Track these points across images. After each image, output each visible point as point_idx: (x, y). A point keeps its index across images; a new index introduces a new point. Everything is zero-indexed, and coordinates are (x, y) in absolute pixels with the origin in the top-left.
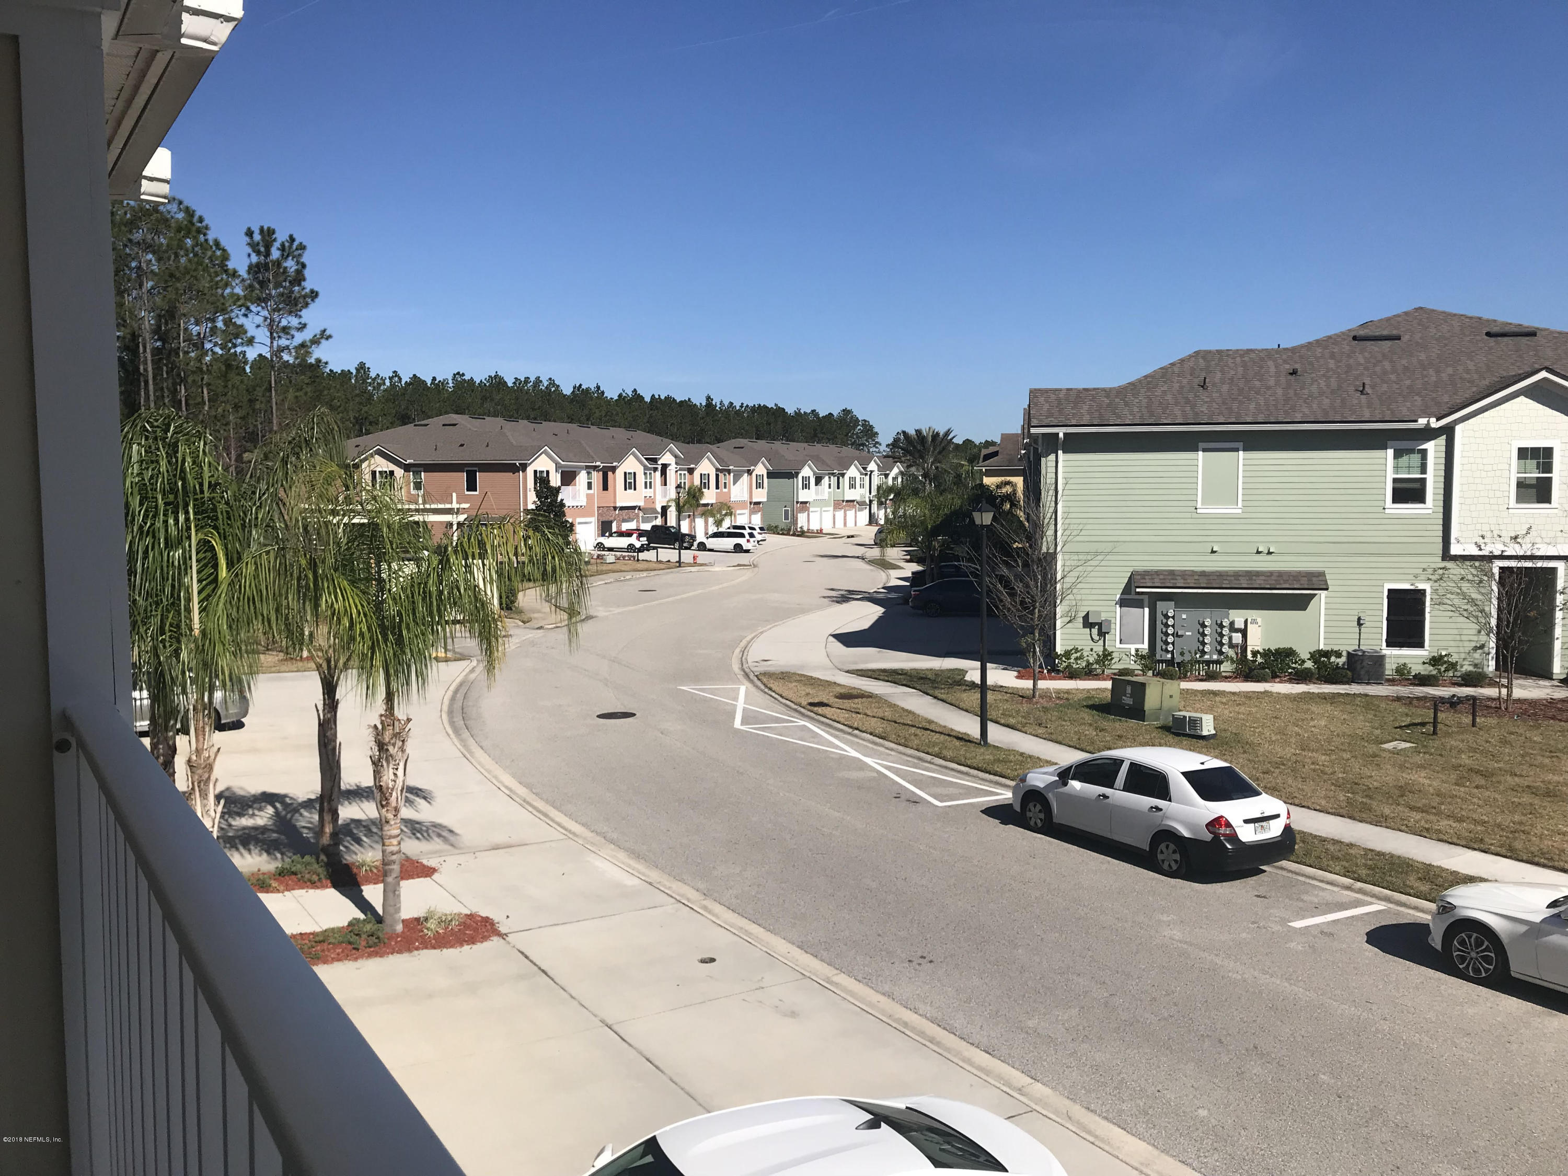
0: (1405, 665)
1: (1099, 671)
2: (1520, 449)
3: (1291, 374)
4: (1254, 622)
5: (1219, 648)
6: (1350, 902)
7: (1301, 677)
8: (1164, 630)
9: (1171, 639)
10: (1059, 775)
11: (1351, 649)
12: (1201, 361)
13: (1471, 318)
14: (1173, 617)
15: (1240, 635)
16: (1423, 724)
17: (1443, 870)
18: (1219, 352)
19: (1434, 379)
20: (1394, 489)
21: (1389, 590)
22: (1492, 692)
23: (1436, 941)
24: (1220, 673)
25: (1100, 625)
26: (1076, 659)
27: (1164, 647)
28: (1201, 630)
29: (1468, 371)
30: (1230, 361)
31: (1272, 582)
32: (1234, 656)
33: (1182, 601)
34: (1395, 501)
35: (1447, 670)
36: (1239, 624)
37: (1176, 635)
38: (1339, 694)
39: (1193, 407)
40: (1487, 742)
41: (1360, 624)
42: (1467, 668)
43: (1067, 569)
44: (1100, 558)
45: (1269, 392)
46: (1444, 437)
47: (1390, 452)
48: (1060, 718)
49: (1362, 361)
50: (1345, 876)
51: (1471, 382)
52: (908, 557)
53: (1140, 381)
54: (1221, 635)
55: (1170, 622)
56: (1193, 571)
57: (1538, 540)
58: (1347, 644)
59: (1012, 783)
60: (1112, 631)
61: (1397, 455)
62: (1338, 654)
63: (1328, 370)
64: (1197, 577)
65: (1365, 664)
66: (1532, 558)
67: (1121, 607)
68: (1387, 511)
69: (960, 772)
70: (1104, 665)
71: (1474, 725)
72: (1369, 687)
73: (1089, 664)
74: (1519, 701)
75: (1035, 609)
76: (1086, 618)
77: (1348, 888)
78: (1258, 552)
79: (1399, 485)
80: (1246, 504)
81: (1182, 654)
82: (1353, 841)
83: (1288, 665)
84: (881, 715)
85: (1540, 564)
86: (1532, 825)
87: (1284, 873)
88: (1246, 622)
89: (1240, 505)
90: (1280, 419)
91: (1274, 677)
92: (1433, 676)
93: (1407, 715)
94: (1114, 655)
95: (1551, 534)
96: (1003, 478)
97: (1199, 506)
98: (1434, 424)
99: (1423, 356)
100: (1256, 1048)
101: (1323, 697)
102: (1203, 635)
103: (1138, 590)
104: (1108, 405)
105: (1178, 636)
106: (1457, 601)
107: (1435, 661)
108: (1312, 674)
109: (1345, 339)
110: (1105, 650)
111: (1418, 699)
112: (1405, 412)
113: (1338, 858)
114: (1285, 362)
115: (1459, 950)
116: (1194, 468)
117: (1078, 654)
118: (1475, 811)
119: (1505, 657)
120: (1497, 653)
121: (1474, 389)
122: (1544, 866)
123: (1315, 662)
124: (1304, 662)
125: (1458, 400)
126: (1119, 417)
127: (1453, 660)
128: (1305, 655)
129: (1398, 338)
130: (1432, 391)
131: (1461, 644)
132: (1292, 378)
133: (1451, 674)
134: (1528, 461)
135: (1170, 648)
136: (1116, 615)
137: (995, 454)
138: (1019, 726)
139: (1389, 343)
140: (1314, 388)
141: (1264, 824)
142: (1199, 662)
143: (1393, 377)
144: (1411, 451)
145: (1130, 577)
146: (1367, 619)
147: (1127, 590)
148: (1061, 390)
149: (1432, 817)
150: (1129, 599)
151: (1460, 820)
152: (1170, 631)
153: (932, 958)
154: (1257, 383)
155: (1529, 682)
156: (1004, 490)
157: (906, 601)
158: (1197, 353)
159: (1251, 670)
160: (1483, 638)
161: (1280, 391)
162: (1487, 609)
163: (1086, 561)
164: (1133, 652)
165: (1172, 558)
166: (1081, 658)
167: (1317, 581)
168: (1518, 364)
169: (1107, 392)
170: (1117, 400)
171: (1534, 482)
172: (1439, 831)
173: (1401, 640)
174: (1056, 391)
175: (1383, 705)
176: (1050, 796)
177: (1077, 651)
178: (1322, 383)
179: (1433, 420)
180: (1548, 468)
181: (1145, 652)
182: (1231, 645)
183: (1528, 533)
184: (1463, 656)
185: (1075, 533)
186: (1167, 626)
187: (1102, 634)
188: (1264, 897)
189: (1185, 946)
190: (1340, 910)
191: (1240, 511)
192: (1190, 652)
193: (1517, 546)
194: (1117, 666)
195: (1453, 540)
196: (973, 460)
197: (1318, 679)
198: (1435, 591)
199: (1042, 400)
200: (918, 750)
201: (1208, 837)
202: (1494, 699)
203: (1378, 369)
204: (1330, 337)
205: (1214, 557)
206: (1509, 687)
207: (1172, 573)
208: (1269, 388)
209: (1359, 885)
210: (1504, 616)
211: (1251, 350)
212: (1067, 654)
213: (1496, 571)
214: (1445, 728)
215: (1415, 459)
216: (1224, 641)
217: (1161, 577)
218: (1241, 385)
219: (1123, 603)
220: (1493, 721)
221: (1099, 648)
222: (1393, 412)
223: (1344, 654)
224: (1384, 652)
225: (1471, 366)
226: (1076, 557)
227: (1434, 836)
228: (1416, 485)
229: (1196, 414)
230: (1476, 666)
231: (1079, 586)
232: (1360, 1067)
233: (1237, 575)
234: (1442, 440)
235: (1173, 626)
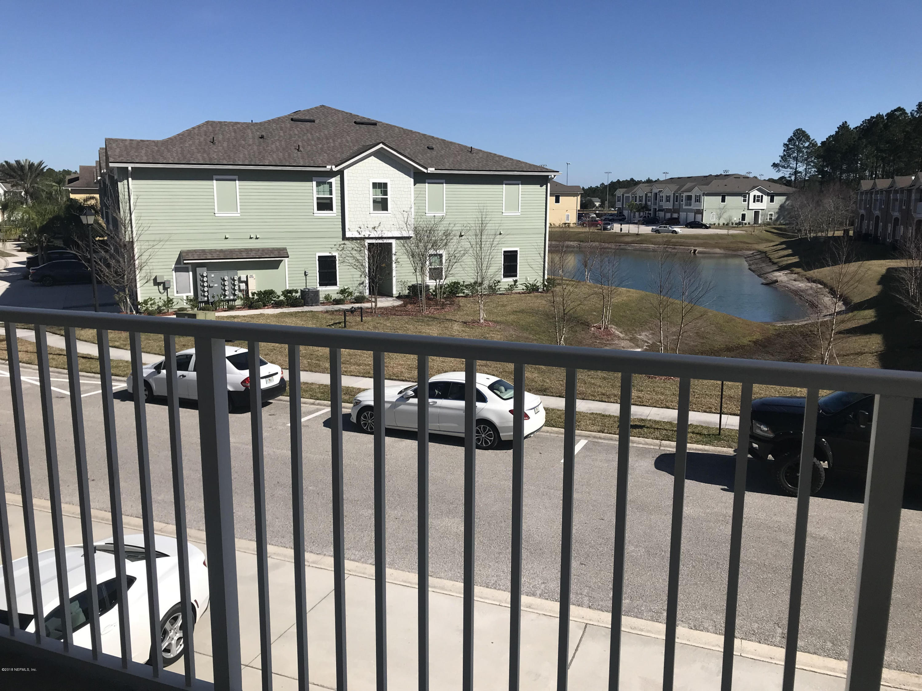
0: (328, 295)
1: (166, 311)
2: (373, 183)
3: (261, 138)
4: (251, 276)
5: (233, 292)
6: (314, 410)
7: (278, 305)
8: (202, 284)
9: (206, 289)
10: (155, 368)
11: (302, 289)
12: (210, 128)
13: (347, 113)
14: (207, 276)
15: (244, 284)
16: (340, 323)
17: (353, 388)
18: (220, 123)
19: (332, 145)
20: (318, 203)
21: (319, 257)
22: (368, 305)
23: (354, 419)
24: (235, 306)
25: (164, 283)
26: (151, 305)
27: (203, 294)
28: (223, 283)
29: (347, 142)
30: (227, 128)
31: (259, 254)
32: (242, 296)
33: (211, 267)
34: (319, 209)
35: (348, 296)
36: (244, 278)
37: (209, 286)
38: (298, 312)
39: (208, 154)
40: (368, 328)
41: (306, 275)
42: (357, 294)
43: (143, 251)
44: (161, 243)
45: (250, 148)
46: (339, 176)
47: (314, 183)
48: (147, 339)
49: (296, 132)
50: (311, 398)
51: (350, 147)
52: (20, 248)
53: (175, 137)
54: (234, 285)
55: (205, 279)
56: (215, 250)
57: (384, 229)
58: (300, 286)
59: (125, 379)
60: (172, 287)
61: (318, 185)
62: (296, 292)
63: (280, 136)
64: (218, 253)
65: (310, 295)
66: (382, 238)
67: (175, 272)
68: (315, 215)
69: (88, 377)
70: (168, 307)
71: (362, 321)
72: (312, 307)
73: (159, 307)
74: (380, 308)
75: (124, 275)
76: (155, 279)
77: (313, 404)
78: (251, 238)
79: (320, 201)
80: (243, 211)
81: (213, 297)
82: (313, 382)
83: (271, 299)
84: (25, 350)
85: (385, 241)
86: (389, 363)
87: (281, 402)
88: (247, 277)
89: (239, 211)
90: (257, 163)
91: (264, 306)
92: (342, 299)
93: (332, 319)
94: (174, 300)
95: (389, 226)
96: (88, 195)
97: (216, 212)
98: (335, 169)
99: (326, 132)
100: (278, 483)
101: (291, 314)
102: (224, 285)
103: (185, 262)
104: (158, 151)
105: (210, 287)
106: (351, 261)
107: (343, 292)
108: (284, 303)
109: (287, 120)
110: (168, 298)
111: (336, 311)
112: (320, 162)
113: (307, 391)
114: (257, 131)
115: (364, 421)
116: (212, 190)
117: (152, 302)
118: (365, 360)
119: (373, 287)
120: (369, 286)
121: (351, 151)
122: (395, 380)
123: (285, 297)
124: (279, 297)
125: (345, 156)
126: (165, 159)
127: (350, 290)
128: (279, 293)
129: (314, 121)
130: (331, 151)
131: (353, 282)
132: (262, 140)
133: (350, 298)
134: (377, 190)
135: (206, 294)
136: (173, 277)
137: (77, 179)
138: (122, 346)
139: (309, 124)
140: (273, 146)
141: (271, 378)
142: (223, 301)
143: (313, 142)
144: (324, 183)
145: (180, 255)
146: (309, 272)
147: (178, 262)
148: (126, 140)
149: (348, 366)
150: (180, 267)
151: (359, 365)
152: (206, 284)
153: (93, 478)
154: (243, 142)
155: (384, 299)
156: (89, 203)
157: (26, 277)
158: (207, 122)
159: (252, 303)
160: (363, 279)
161: (255, 148)
162: (364, 264)
163: (154, 246)
164: (185, 298)
165: (202, 242)
166: (154, 303)
167: (283, 253)
168: (370, 139)
169: (156, 143)
170: (163, 148)
171: (380, 200)
172: (351, 371)
173: (326, 282)
174: (123, 141)
175: (320, 316)
176: (151, 381)
177: (151, 300)
178: (278, 144)
179: (333, 167)
180: (385, 193)
181: (192, 297)
182: (240, 290)
183: (379, 225)
184: (354, 288)
185: (146, 229)
186: (203, 282)
187: (165, 289)
188: (274, 415)
189: (237, 444)
190: (309, 415)
191: (239, 215)
192: (217, 295)
193: (375, 232)
194: (176, 307)
195: (347, 230)
196: (60, 182)
197: (287, 305)
198: (341, 256)
199: (114, 145)
200: (57, 368)
201: (243, 389)
202: (369, 308)
203: (305, 138)
204: (279, 118)
205: (227, 241)
206: (376, 302)
207: (204, 251)
208: (250, 145)
209: (318, 401)
210: (371, 267)
211: (238, 123)
212: (146, 302)
213: (367, 245)
214: (349, 324)
215: (327, 186)
216: (236, 288)
217: (198, 253)
218: (234, 142)
219: (177, 270)
220: (369, 318)
221: (164, 297)
222: (314, 162)
223: (299, 291)
224: (318, 289)
225: (349, 139)
226: (147, 244)
227: (349, 374)
228: (328, 201)
229: (210, 159)
230: (360, 293)
231: (151, 261)
232: (326, 479)
233: (241, 251)
234: (338, 178)
235: (207, 281)
